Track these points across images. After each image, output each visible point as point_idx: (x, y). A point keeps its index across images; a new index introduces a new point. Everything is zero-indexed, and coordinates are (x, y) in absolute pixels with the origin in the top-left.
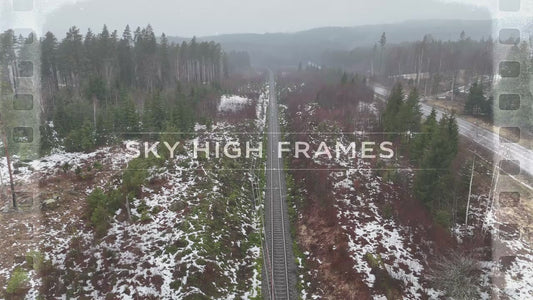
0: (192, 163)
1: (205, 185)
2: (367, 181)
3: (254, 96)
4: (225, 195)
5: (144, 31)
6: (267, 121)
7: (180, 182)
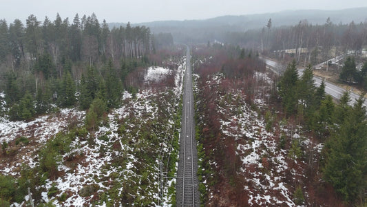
0: (112, 136)
1: (119, 162)
2: (272, 154)
3: (173, 67)
4: (138, 173)
5: (89, 18)
6: (183, 88)
7: (97, 158)
